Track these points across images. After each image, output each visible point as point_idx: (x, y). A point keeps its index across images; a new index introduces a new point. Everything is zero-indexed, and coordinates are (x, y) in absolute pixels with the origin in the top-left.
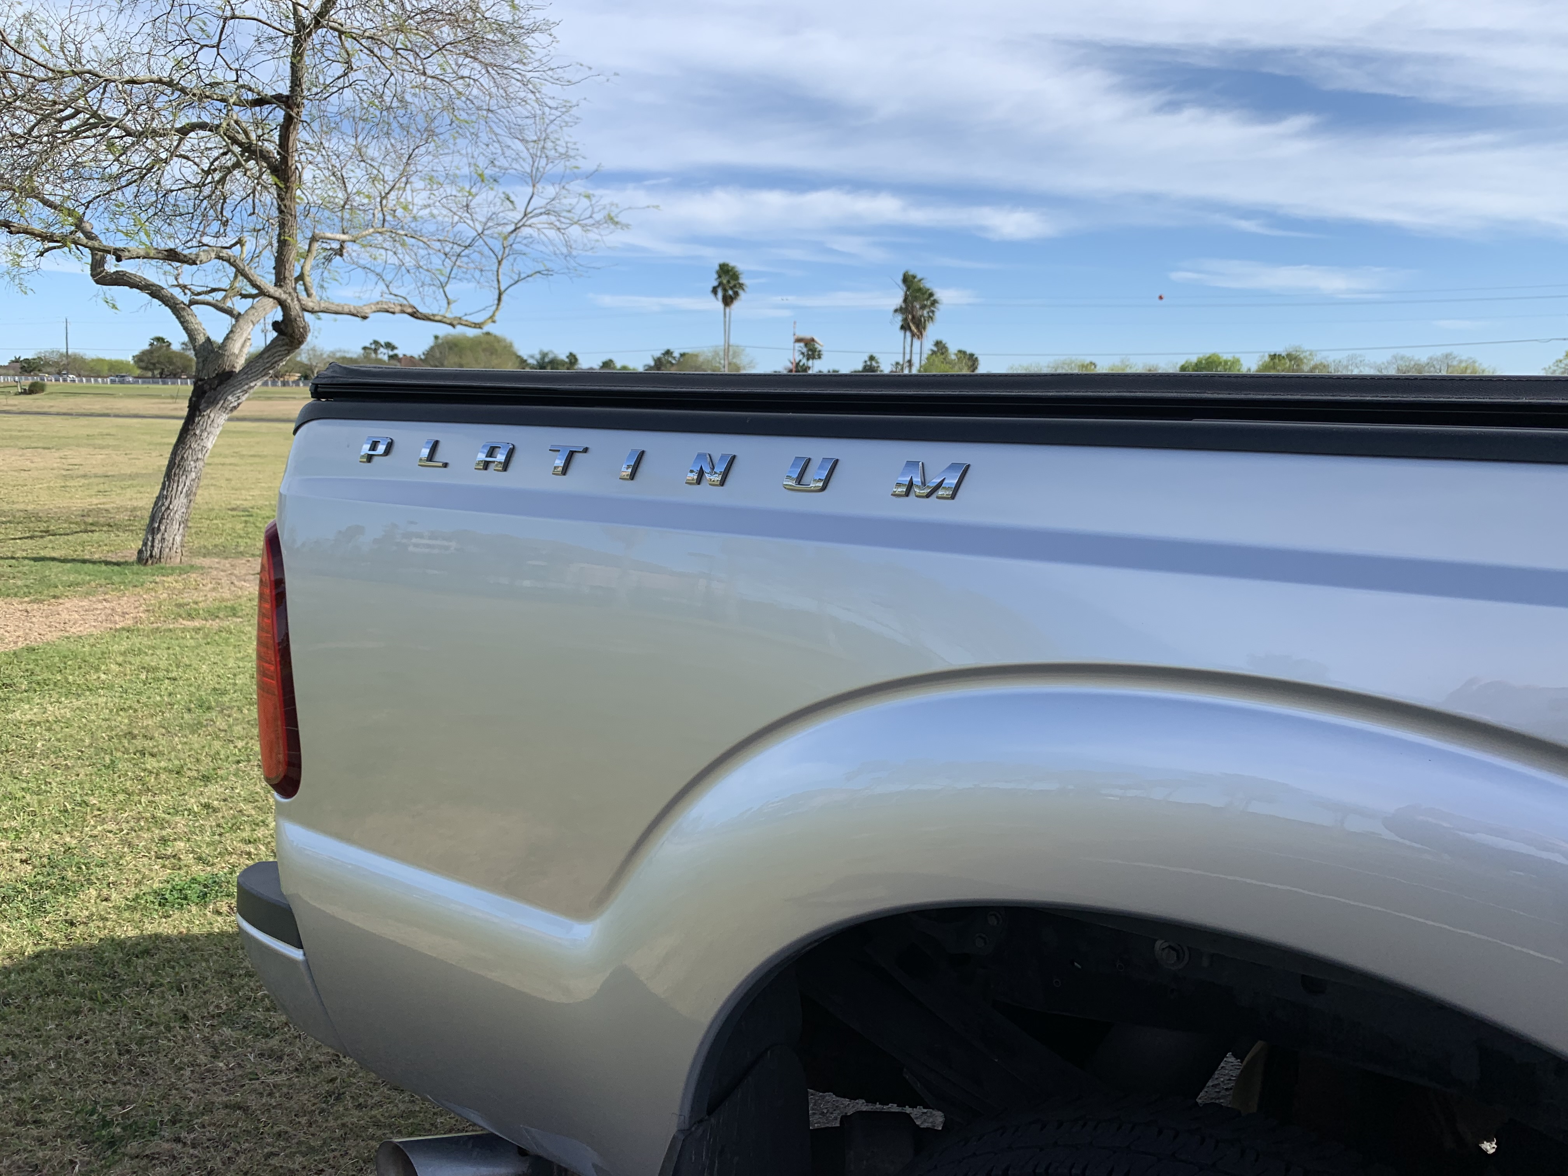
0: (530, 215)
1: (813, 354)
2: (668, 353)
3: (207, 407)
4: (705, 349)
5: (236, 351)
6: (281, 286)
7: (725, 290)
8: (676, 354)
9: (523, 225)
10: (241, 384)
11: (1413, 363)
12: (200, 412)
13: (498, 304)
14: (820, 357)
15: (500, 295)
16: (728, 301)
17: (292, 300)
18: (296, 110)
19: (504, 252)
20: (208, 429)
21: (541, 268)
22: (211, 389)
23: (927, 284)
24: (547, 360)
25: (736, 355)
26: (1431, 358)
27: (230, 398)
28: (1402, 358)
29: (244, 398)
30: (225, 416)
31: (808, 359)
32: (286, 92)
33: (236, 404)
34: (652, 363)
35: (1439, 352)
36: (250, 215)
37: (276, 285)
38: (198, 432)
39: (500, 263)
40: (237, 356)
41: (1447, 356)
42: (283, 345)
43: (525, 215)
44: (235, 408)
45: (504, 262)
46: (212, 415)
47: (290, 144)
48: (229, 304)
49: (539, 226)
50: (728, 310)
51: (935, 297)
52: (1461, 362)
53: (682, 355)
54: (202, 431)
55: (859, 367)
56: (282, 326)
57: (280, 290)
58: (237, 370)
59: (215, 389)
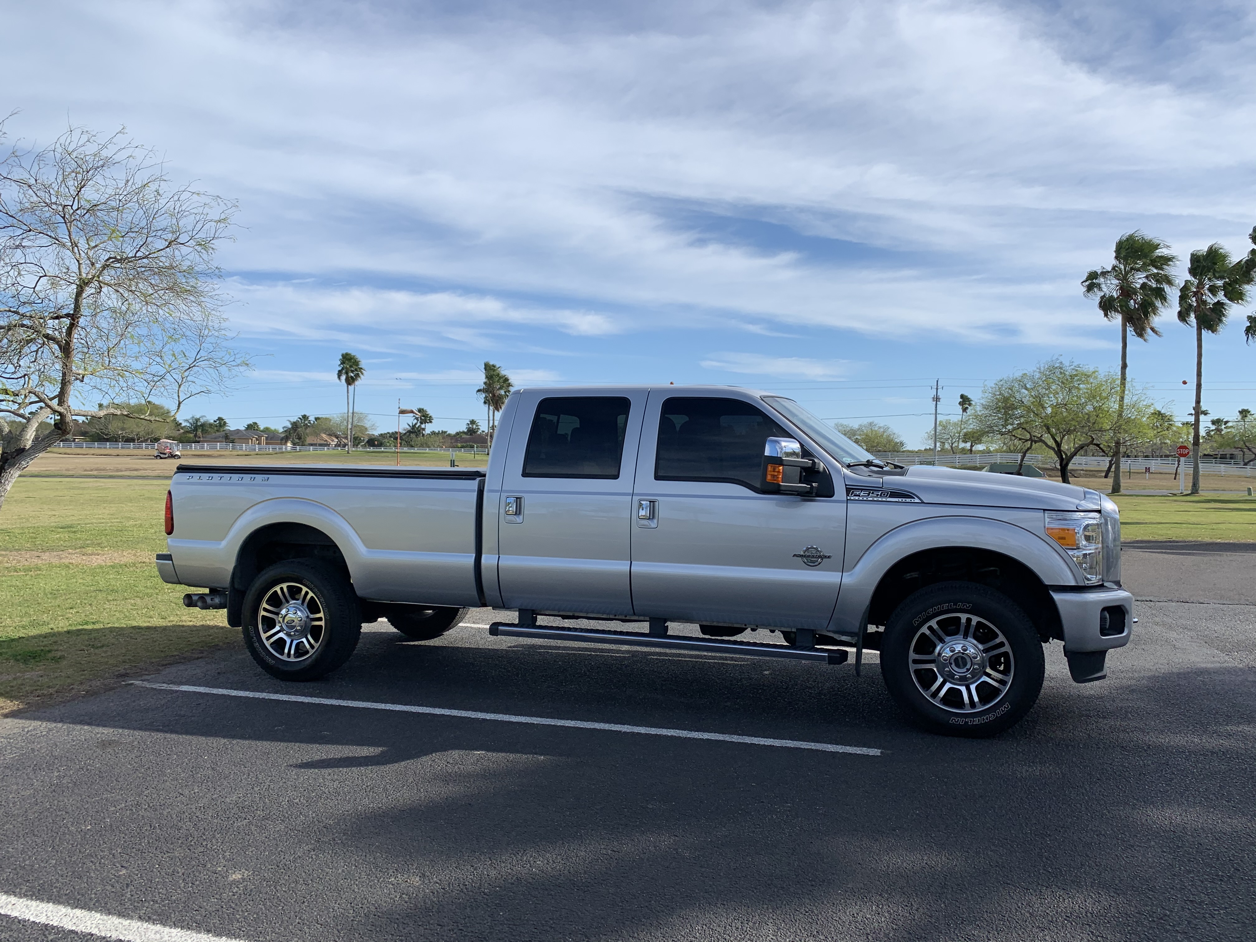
0: (197, 361)
1: (426, 420)
2: (305, 417)
3: (9, 468)
4: (335, 416)
5: (28, 437)
6: (61, 406)
7: (347, 373)
8: (312, 419)
9: (194, 366)
10: (30, 455)
11: (849, 429)
12: (5, 470)
13: (178, 409)
14: (431, 422)
15: (180, 403)
16: (350, 381)
17: (67, 413)
18: (76, 321)
19: (182, 381)
20: (9, 479)
21: (204, 389)
22: (12, 457)
23: (503, 372)
24: (199, 424)
25: (360, 419)
26: (860, 425)
27: (23, 462)
28: (842, 425)
29: (30, 463)
30: (19, 473)
31: (421, 423)
32: (72, 312)
33: (26, 466)
34: (290, 426)
35: (865, 421)
36: (32, 362)
37: (58, 405)
38: (3, 481)
39: (180, 386)
40: (28, 440)
41: (871, 424)
42: (57, 435)
43: (195, 360)
44: (25, 468)
45: (182, 386)
46: (12, 472)
47: (72, 336)
48: (21, 411)
49: (203, 366)
50: (351, 388)
51: (510, 381)
52: (880, 428)
53: (316, 419)
54: (5, 481)
55: (464, 429)
56: (60, 426)
57: (61, 408)
58: (27, 447)
59: (14, 458)
